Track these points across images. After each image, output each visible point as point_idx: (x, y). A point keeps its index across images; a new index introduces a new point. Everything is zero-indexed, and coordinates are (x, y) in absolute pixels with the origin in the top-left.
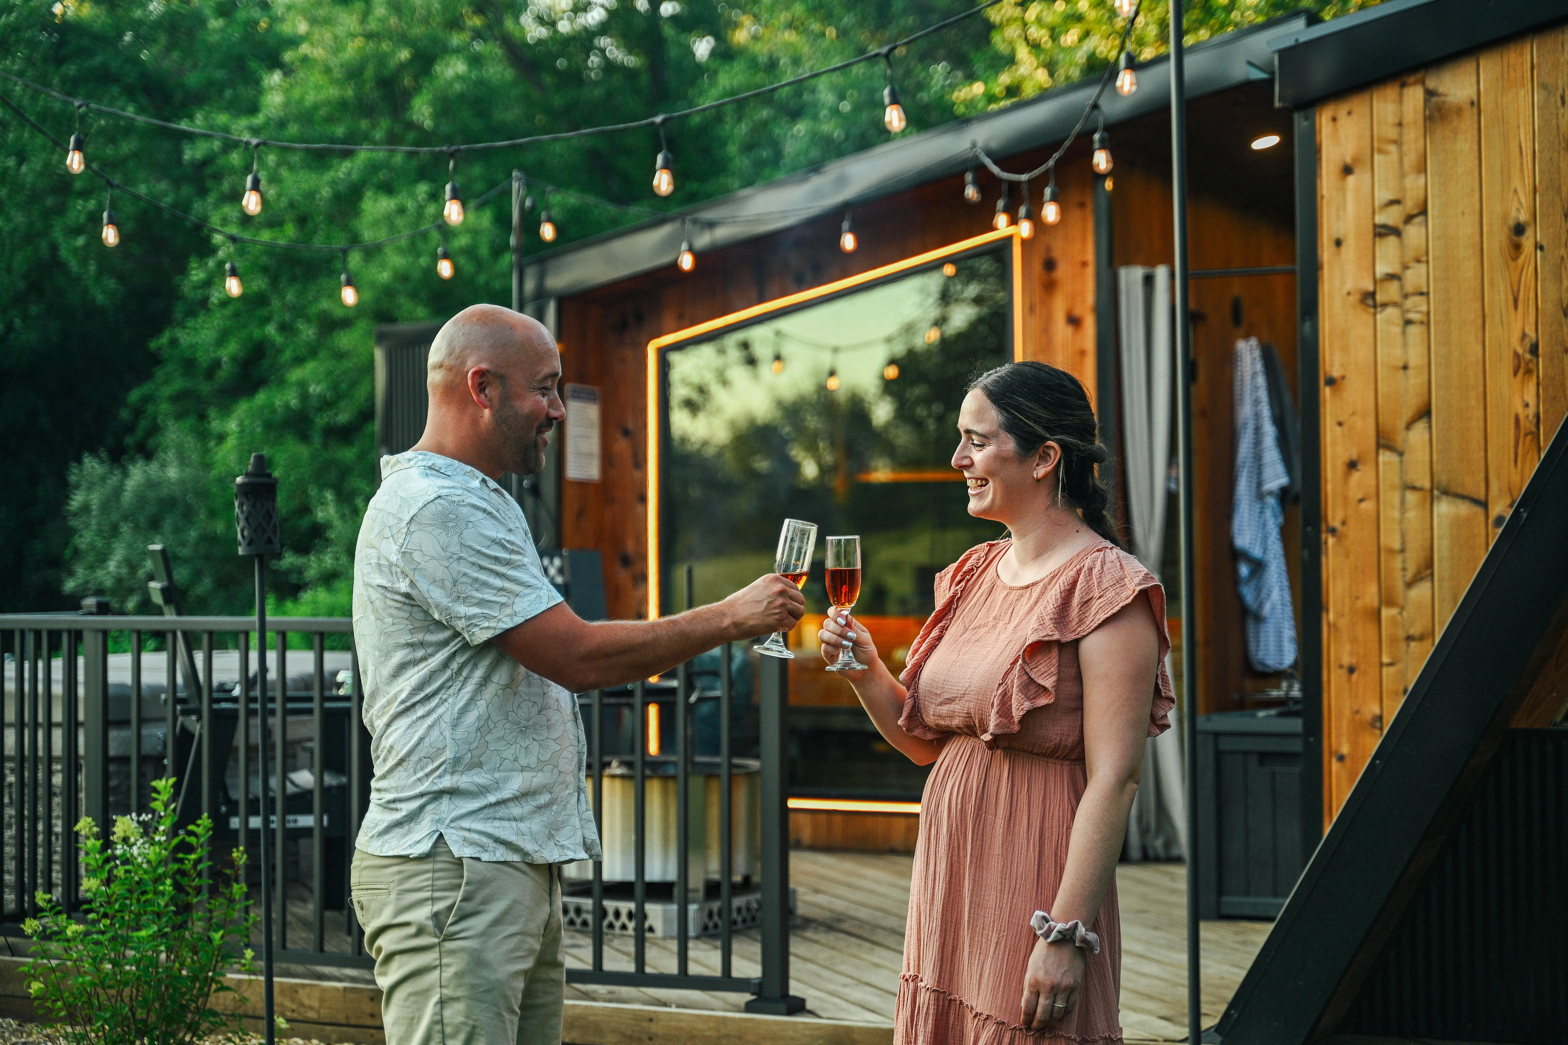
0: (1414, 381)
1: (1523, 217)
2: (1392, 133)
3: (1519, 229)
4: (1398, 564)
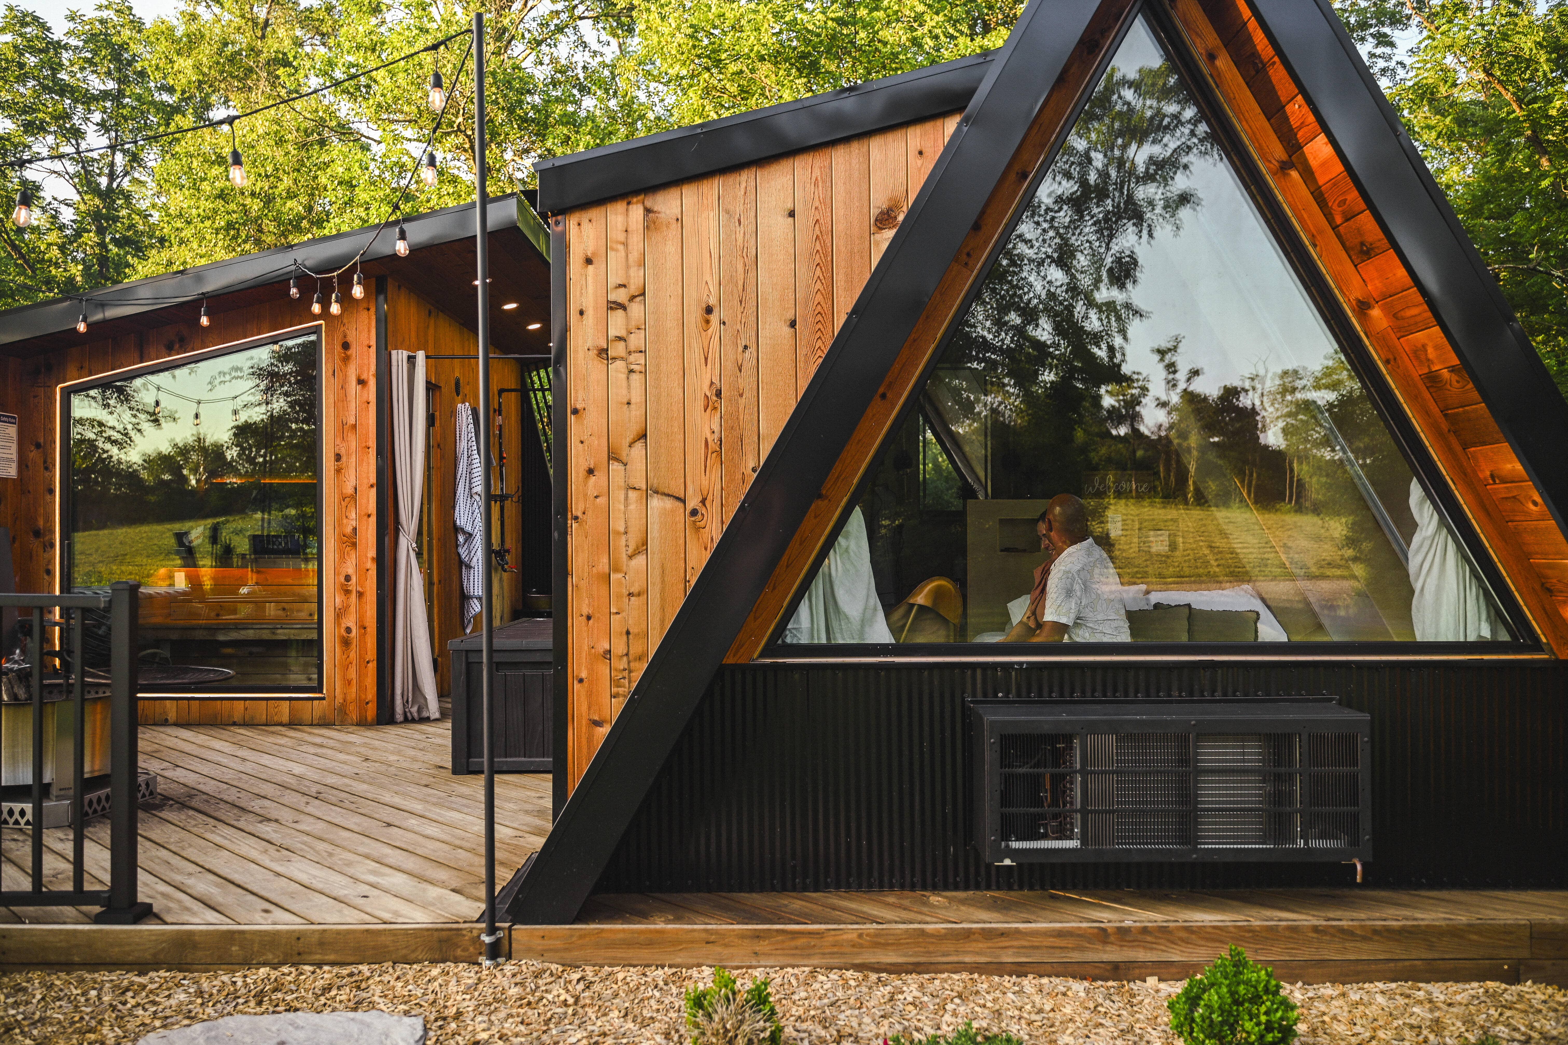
0: (636, 413)
1: (712, 301)
2: (621, 237)
3: (709, 310)
4: (623, 543)
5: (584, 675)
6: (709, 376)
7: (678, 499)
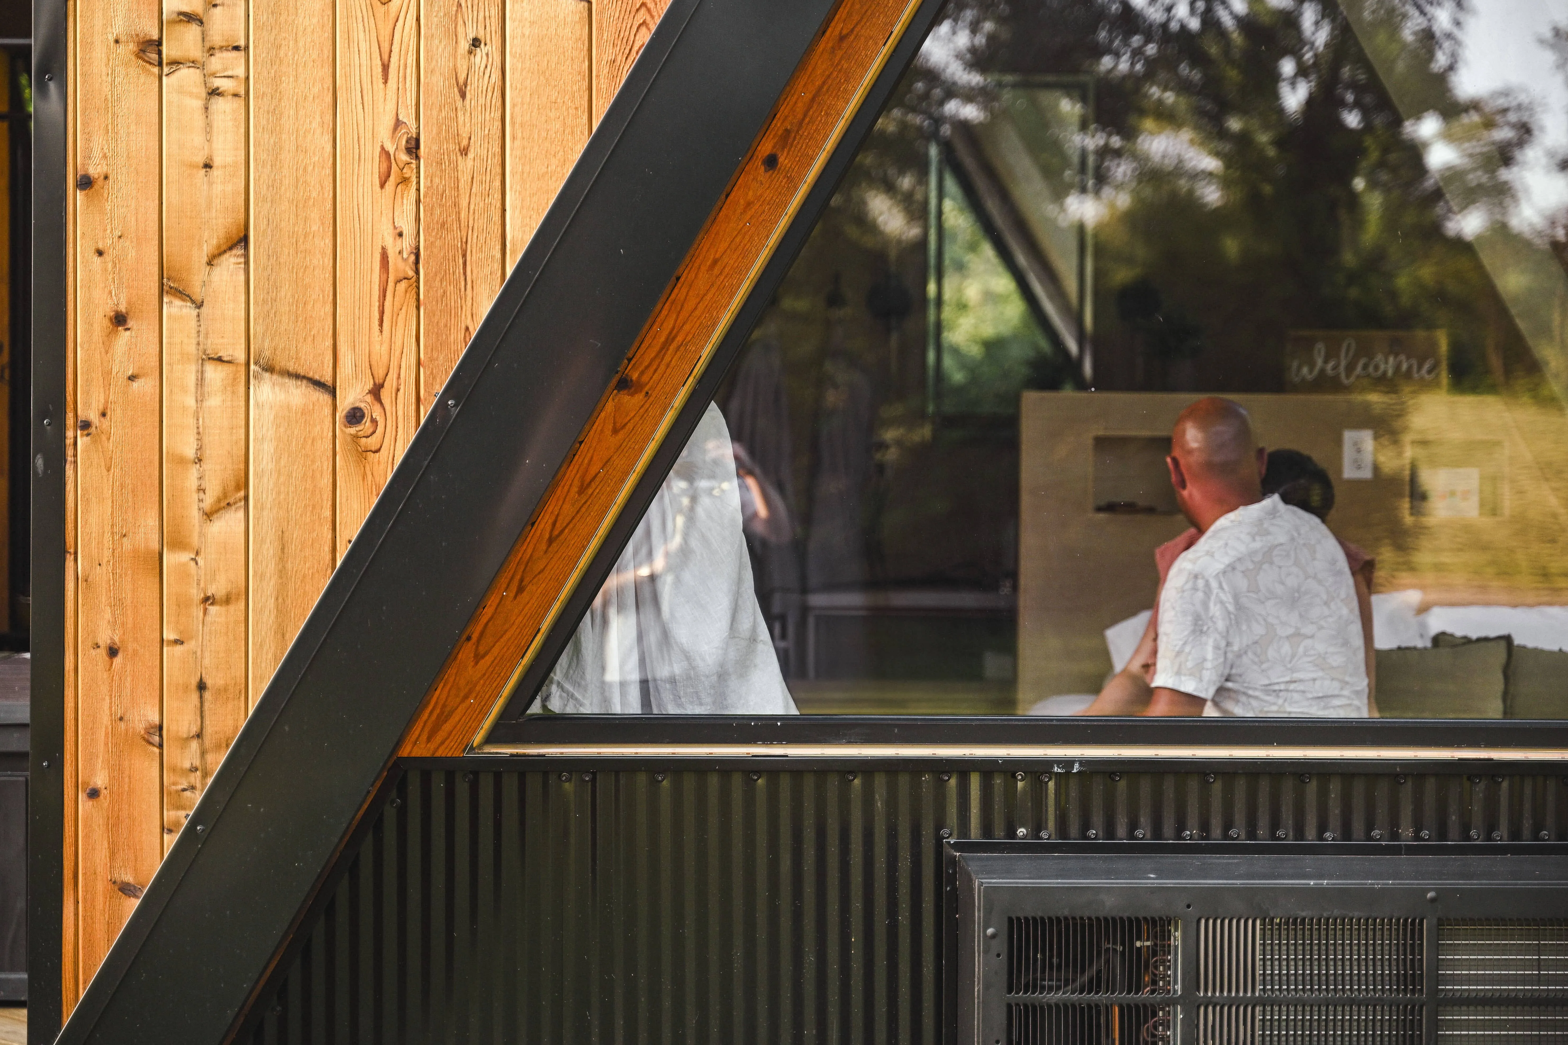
0: (223, 188)
4: (192, 482)
5: (100, 780)
6: (391, 106)
7: (318, 384)
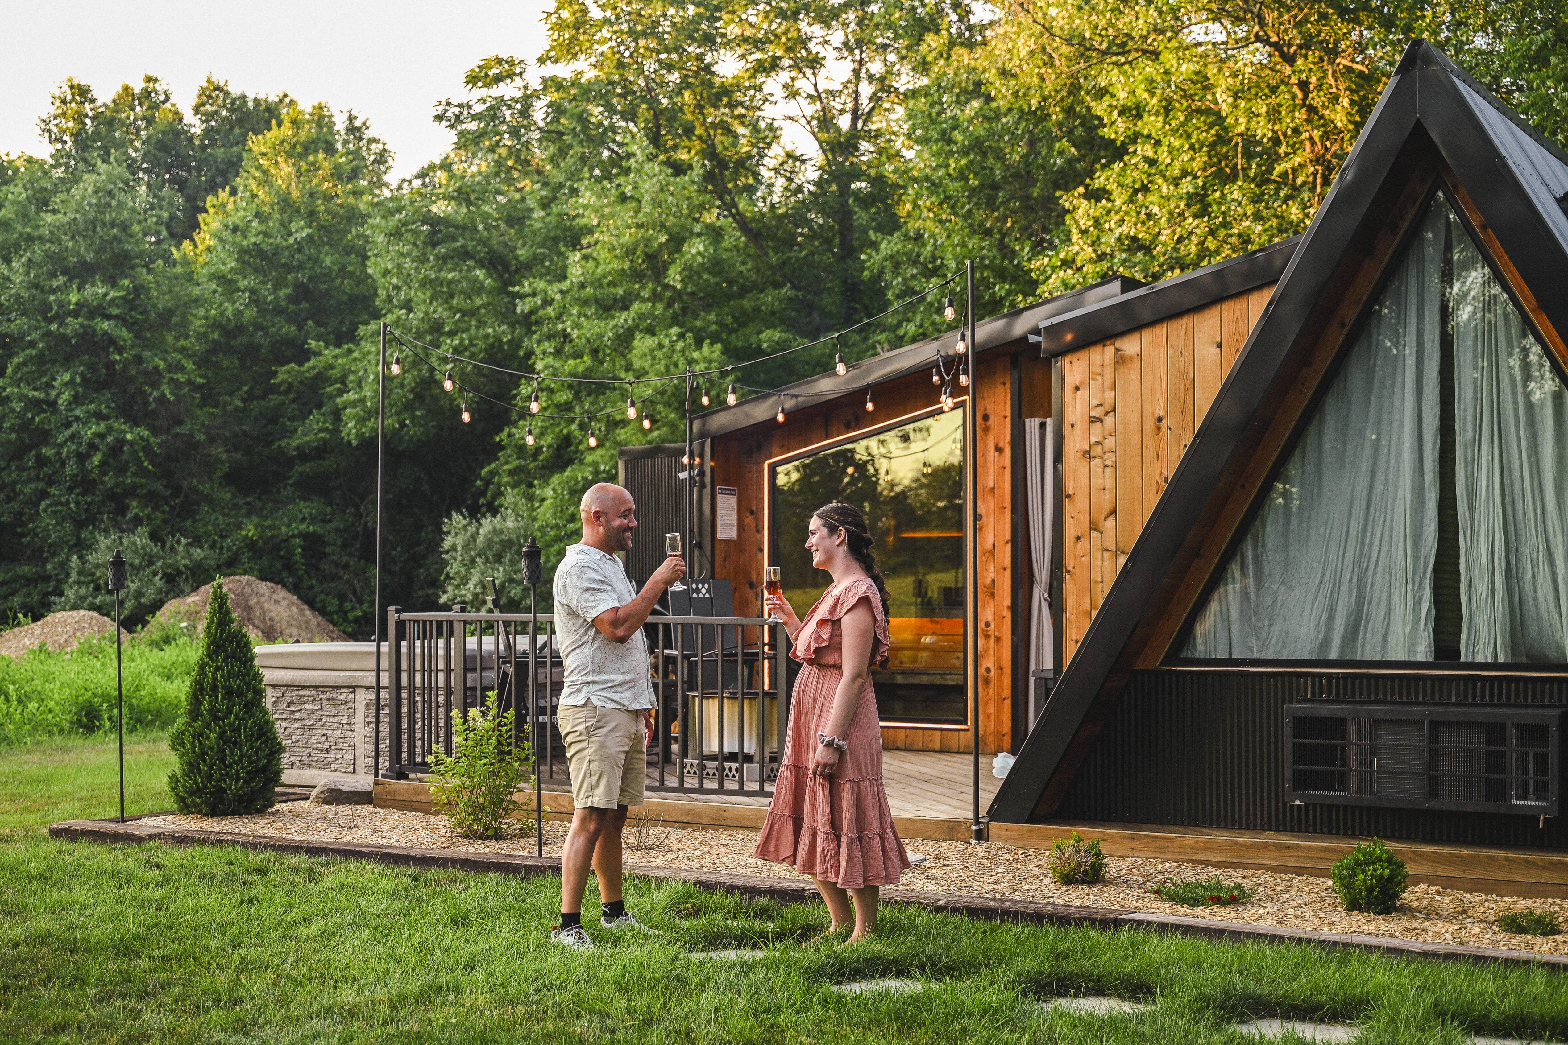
0: (1108, 496)
1: (1162, 413)
2: (1098, 370)
3: (1160, 419)
4: (1100, 589)
6: (1160, 467)
